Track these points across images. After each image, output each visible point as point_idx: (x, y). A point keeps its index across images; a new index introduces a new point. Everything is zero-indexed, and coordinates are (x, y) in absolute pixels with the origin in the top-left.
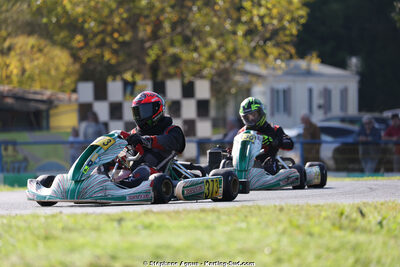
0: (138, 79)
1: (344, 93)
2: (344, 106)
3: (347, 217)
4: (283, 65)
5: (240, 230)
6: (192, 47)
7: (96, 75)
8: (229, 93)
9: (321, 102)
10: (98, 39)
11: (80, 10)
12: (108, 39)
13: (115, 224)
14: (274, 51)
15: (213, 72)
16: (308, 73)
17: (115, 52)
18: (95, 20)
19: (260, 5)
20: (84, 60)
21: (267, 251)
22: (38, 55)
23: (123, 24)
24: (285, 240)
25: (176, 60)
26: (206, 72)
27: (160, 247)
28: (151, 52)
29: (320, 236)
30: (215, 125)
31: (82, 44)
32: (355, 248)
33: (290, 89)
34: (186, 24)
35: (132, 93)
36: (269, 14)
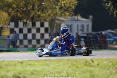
0: (28, 21)
1: (88, 26)
2: (88, 30)
3: (88, 62)
4: (70, 18)
5: (57, 66)
6: (44, 12)
7: (15, 20)
8: (54, 26)
9: (81, 28)
10: (16, 10)
11: (11, 1)
12: (19, 10)
13: (20, 64)
14: (67, 14)
15: (50, 19)
16: (77, 20)
17: (21, 14)
18: (15, 4)
20: (12, 16)
21: (65, 72)
23: (24, 6)
24: (70, 69)
25: (39, 16)
26: (47, 20)
27: (33, 71)
28: (31, 13)
30: (50, 35)
31: (11, 11)
32: (91, 72)
33: (72, 25)
34: (42, 6)
35: (26, 26)
36: (66, 3)
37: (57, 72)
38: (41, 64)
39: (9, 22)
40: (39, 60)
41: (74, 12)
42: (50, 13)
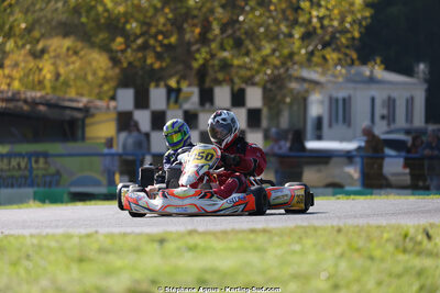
0: (184, 86)
1: (410, 102)
2: (409, 116)
3: (411, 239)
4: (344, 71)
5: (294, 252)
6: (243, 51)
7: (137, 80)
8: (284, 103)
9: (385, 112)
10: (140, 41)
11: (121, 9)
12: (152, 42)
13: (156, 245)
14: (332, 56)
15: (266, 78)
16: (372, 80)
17: (159, 57)
18: (137, 21)
19: (319, 6)
20: (125, 65)
21: (324, 275)
22: (74, 58)
23: (169, 26)
24: (343, 265)
25: (225, 66)
26: (257, 79)
27: (205, 271)
28: (198, 56)
29: (382, 260)
30: (266, 137)
31: (123, 47)
32: (420, 274)
33: (350, 97)
34: (237, 26)
35: (176, 101)
36: (329, 16)
37: (295, 277)
38: (234, 244)
39: (115, 89)
40: (225, 233)
41: (357, 50)
42: (267, 56)
